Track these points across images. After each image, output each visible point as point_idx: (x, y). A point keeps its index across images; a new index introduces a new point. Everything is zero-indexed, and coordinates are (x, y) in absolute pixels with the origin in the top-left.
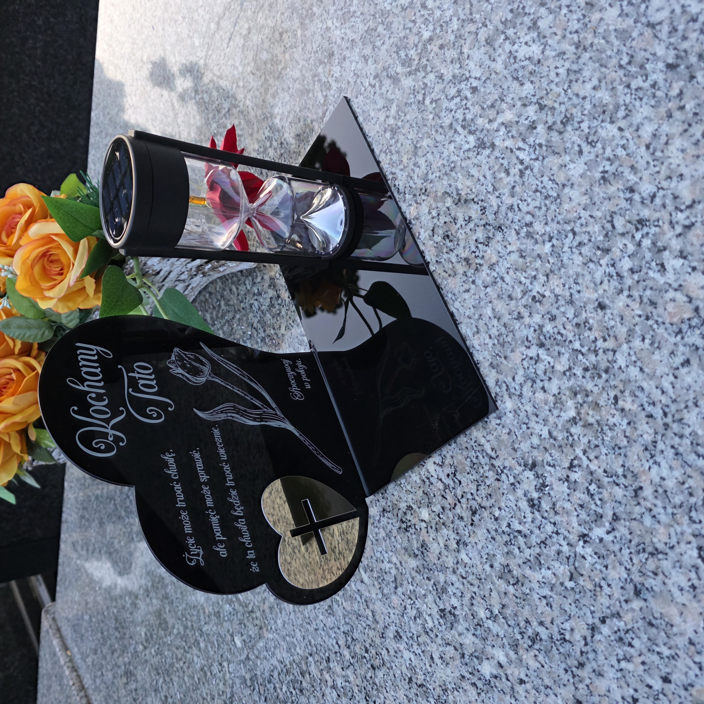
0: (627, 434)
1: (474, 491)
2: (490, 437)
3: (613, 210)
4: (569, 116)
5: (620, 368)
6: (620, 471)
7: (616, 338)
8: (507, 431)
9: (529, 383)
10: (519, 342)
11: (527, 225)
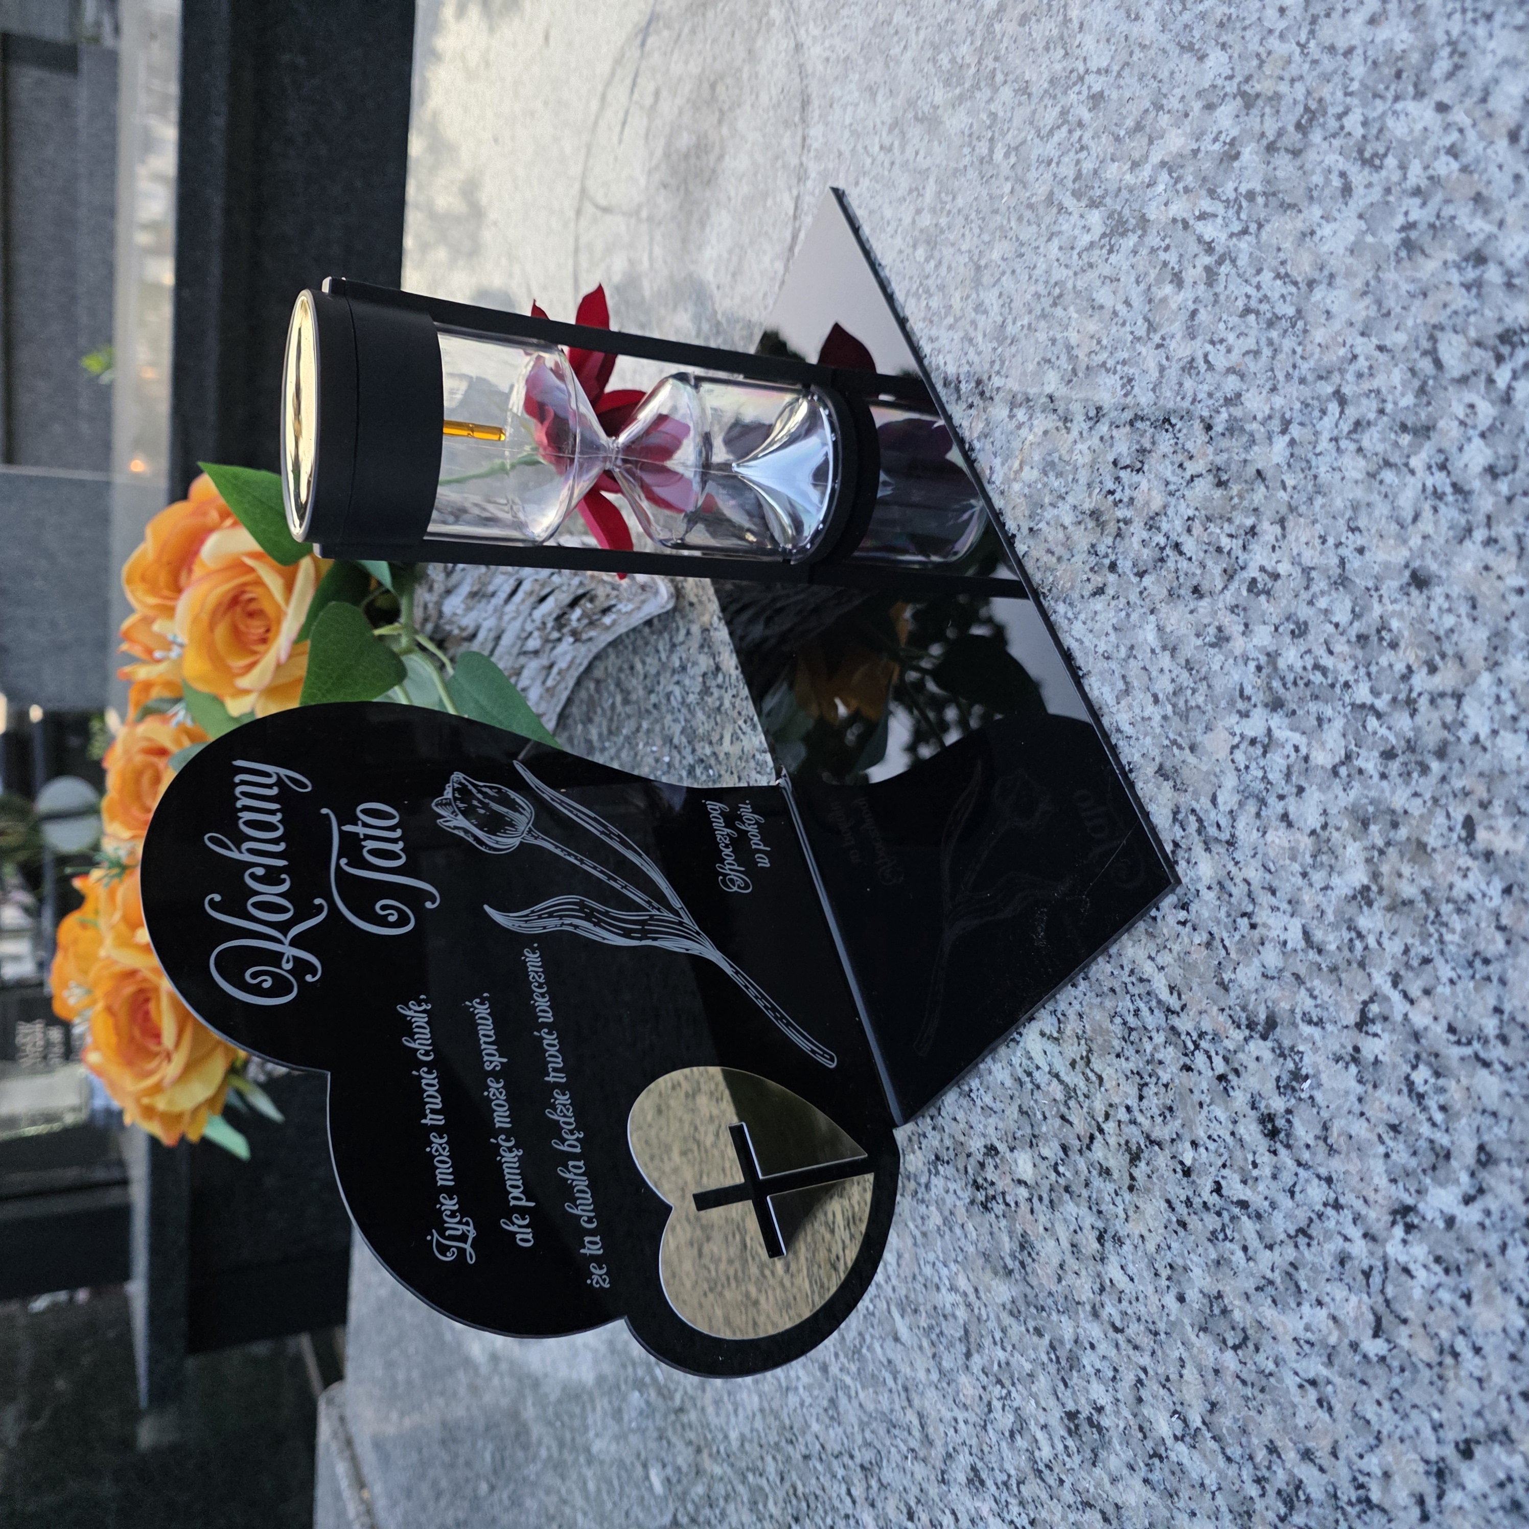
0: (1504, 921)
1: (1133, 1102)
2: (1165, 958)
3: (1434, 321)
4: (1313, 105)
5: (1476, 740)
6: (1491, 1026)
7: (1460, 658)
8: (1205, 937)
9: (1251, 807)
10: (1223, 704)
11: (1228, 402)
